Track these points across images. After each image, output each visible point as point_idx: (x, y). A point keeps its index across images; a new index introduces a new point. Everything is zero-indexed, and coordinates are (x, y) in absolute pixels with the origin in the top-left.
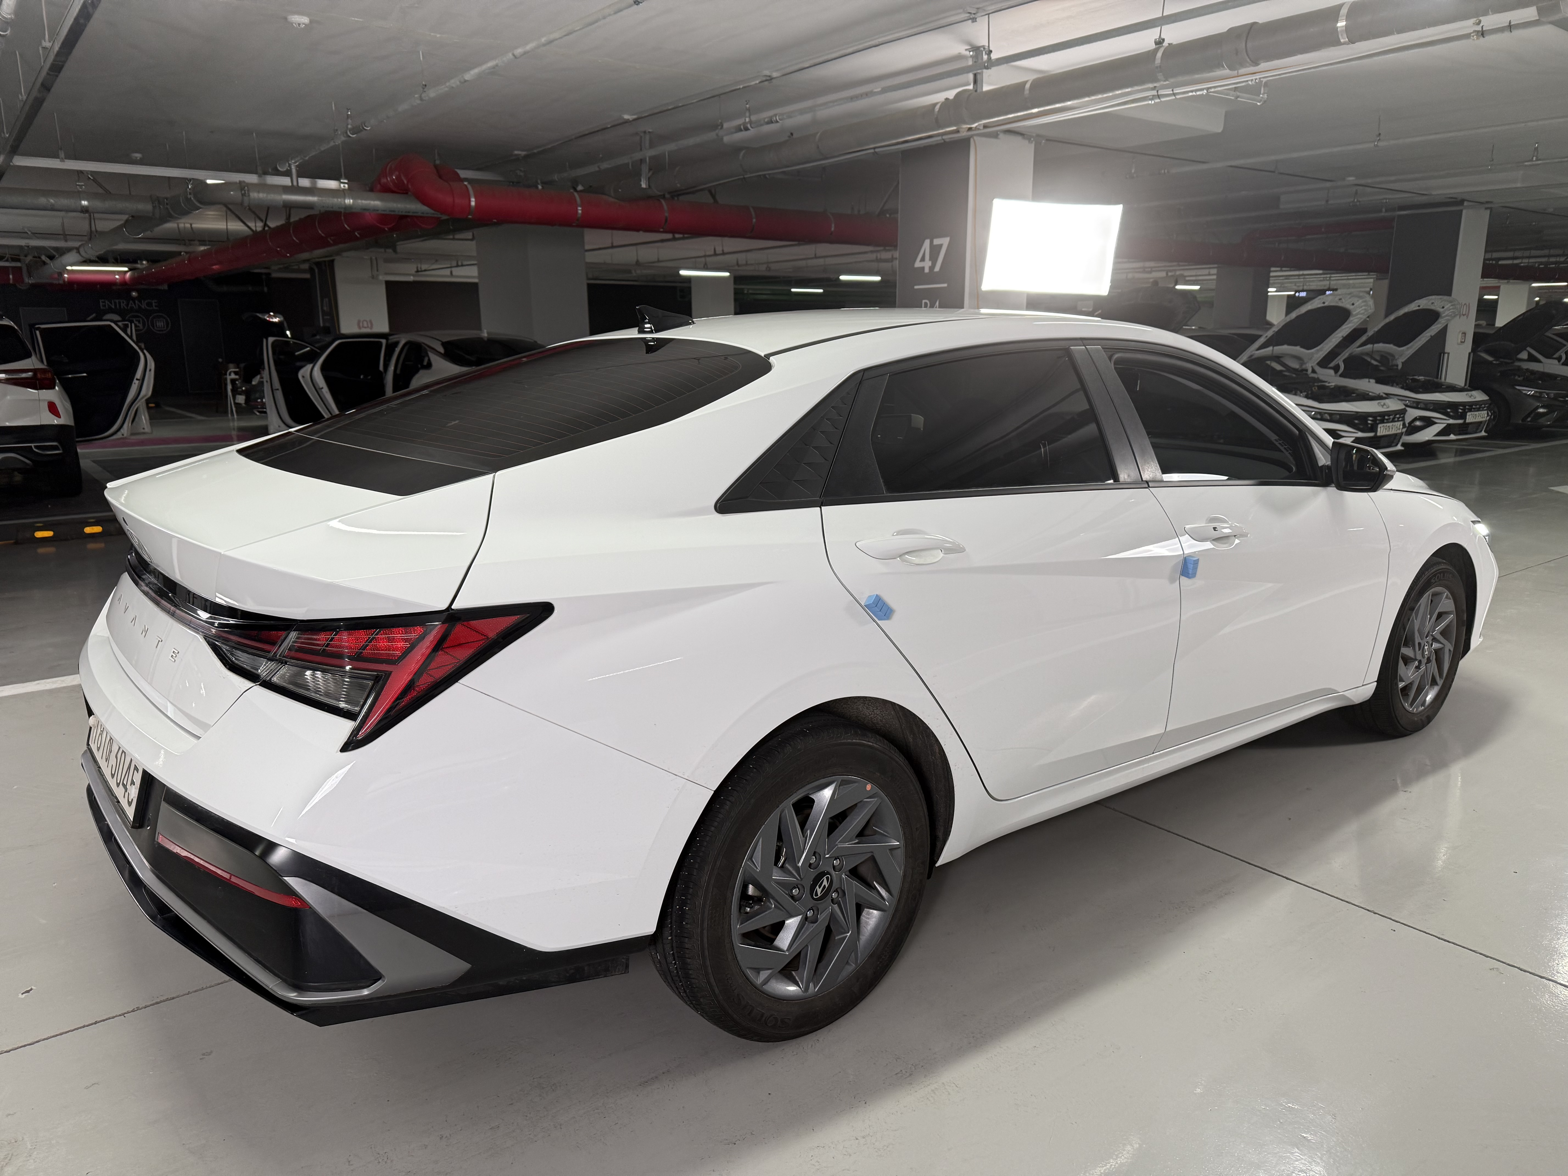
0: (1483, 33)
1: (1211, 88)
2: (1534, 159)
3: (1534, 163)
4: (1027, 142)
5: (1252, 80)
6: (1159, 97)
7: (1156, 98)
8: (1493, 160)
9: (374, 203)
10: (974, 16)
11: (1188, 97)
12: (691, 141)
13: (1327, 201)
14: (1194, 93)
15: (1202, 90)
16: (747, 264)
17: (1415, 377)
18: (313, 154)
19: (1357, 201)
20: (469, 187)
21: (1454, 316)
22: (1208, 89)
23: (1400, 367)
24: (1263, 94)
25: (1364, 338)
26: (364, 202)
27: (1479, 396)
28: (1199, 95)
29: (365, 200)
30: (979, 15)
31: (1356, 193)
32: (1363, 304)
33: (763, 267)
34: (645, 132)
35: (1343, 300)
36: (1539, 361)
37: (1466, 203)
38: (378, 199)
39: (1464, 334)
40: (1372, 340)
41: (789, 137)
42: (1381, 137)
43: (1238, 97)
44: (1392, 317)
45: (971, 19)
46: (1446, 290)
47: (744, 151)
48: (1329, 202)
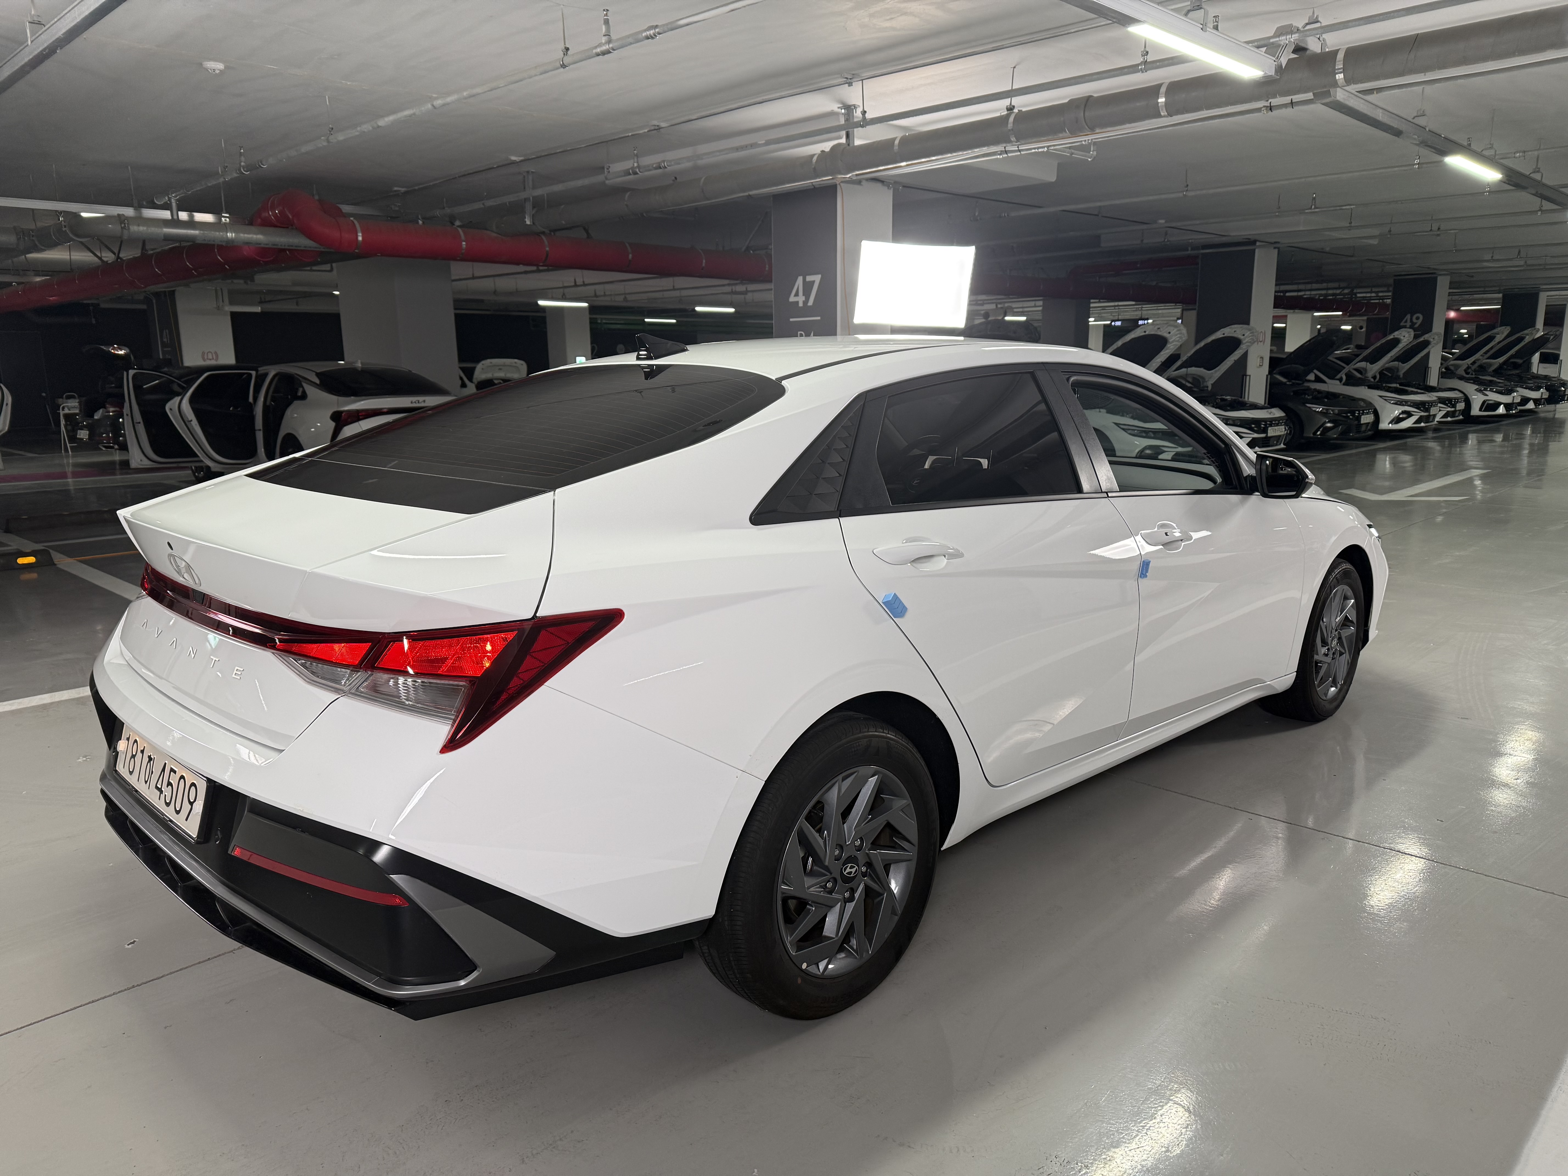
0: (1271, 108)
1: (1050, 146)
2: (1313, 207)
3: (1313, 210)
4: (886, 188)
5: (1085, 141)
6: (1006, 152)
7: (1004, 154)
8: (1279, 208)
9: (256, 237)
10: (850, 81)
11: (1032, 153)
12: (580, 183)
13: (1142, 241)
14: (1037, 150)
15: (1043, 147)
16: (605, 295)
17: (1224, 397)
18: (199, 188)
19: (1168, 241)
20: (356, 222)
21: (1254, 342)
22: (1048, 147)
23: (1210, 388)
24: (1093, 151)
25: (1179, 363)
26: (246, 235)
27: (1277, 413)
28: (1041, 152)
29: (247, 234)
30: (855, 80)
31: (1166, 234)
32: (1178, 332)
33: (621, 298)
34: (528, 172)
35: (1161, 329)
36: (1324, 382)
37: (1258, 244)
38: (262, 233)
39: (1262, 358)
40: (1186, 365)
41: (673, 181)
42: (1189, 188)
43: (1072, 154)
44: (1202, 344)
45: (847, 83)
46: (1245, 319)
47: (628, 193)
48: (1145, 241)
